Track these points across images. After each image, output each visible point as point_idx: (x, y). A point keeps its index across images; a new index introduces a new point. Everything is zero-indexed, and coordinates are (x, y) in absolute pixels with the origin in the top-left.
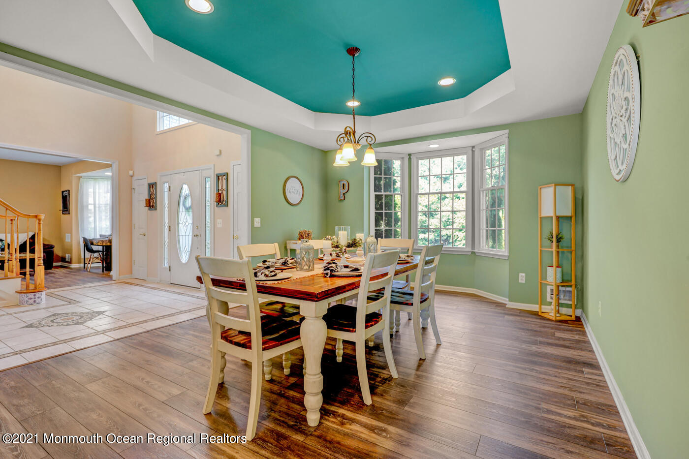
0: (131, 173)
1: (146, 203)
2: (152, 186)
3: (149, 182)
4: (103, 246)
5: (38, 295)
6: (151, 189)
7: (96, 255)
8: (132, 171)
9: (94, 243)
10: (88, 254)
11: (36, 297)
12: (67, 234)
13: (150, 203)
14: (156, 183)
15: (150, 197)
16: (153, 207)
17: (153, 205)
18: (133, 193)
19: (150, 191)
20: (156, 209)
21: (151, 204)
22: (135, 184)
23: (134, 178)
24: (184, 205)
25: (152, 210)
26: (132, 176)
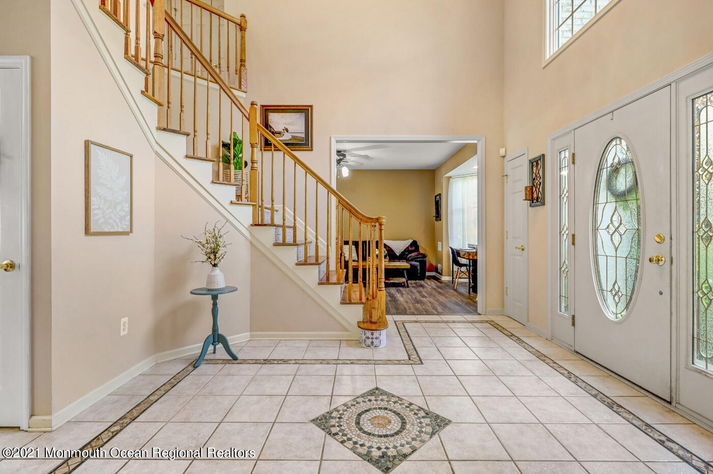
0: (502, 152)
1: (526, 194)
2: (537, 163)
3: (531, 157)
4: (470, 260)
5: (376, 334)
6: (535, 169)
7: (464, 269)
8: (504, 149)
9: (461, 256)
10: (456, 268)
11: (374, 336)
12: (439, 243)
13: (532, 193)
14: (543, 155)
15: (533, 183)
16: (537, 200)
17: (538, 198)
18: (505, 183)
19: (533, 172)
20: (543, 204)
21: (535, 196)
22: (508, 167)
23: (507, 158)
24: (610, 187)
25: (537, 206)
26: (504, 157)
